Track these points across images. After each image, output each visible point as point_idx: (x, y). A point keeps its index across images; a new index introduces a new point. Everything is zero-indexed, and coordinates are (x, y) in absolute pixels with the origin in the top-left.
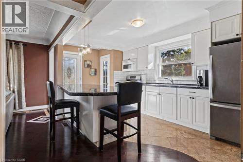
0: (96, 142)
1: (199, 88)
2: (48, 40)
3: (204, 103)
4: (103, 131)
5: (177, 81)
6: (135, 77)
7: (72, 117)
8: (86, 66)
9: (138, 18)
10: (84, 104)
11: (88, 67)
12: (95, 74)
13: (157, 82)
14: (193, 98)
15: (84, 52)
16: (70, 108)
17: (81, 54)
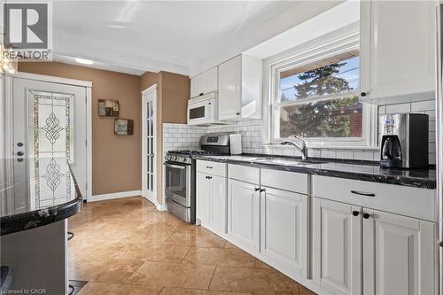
1: (388, 181)
3: (411, 240)
5: (320, 149)
6: (216, 139)
8: (103, 112)
11: (108, 115)
12: (130, 132)
13: (268, 152)
14: (366, 216)
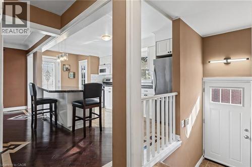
0: (70, 127)
2: (27, 46)
4: (75, 119)
6: (109, 80)
7: (51, 111)
8: (65, 69)
9: (107, 35)
10: (61, 100)
11: (66, 70)
12: (74, 77)
14: (146, 95)
15: (62, 59)
16: (49, 104)
17: (59, 61)
